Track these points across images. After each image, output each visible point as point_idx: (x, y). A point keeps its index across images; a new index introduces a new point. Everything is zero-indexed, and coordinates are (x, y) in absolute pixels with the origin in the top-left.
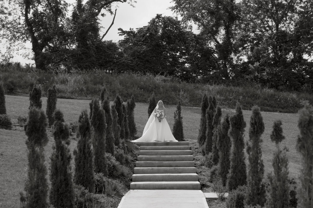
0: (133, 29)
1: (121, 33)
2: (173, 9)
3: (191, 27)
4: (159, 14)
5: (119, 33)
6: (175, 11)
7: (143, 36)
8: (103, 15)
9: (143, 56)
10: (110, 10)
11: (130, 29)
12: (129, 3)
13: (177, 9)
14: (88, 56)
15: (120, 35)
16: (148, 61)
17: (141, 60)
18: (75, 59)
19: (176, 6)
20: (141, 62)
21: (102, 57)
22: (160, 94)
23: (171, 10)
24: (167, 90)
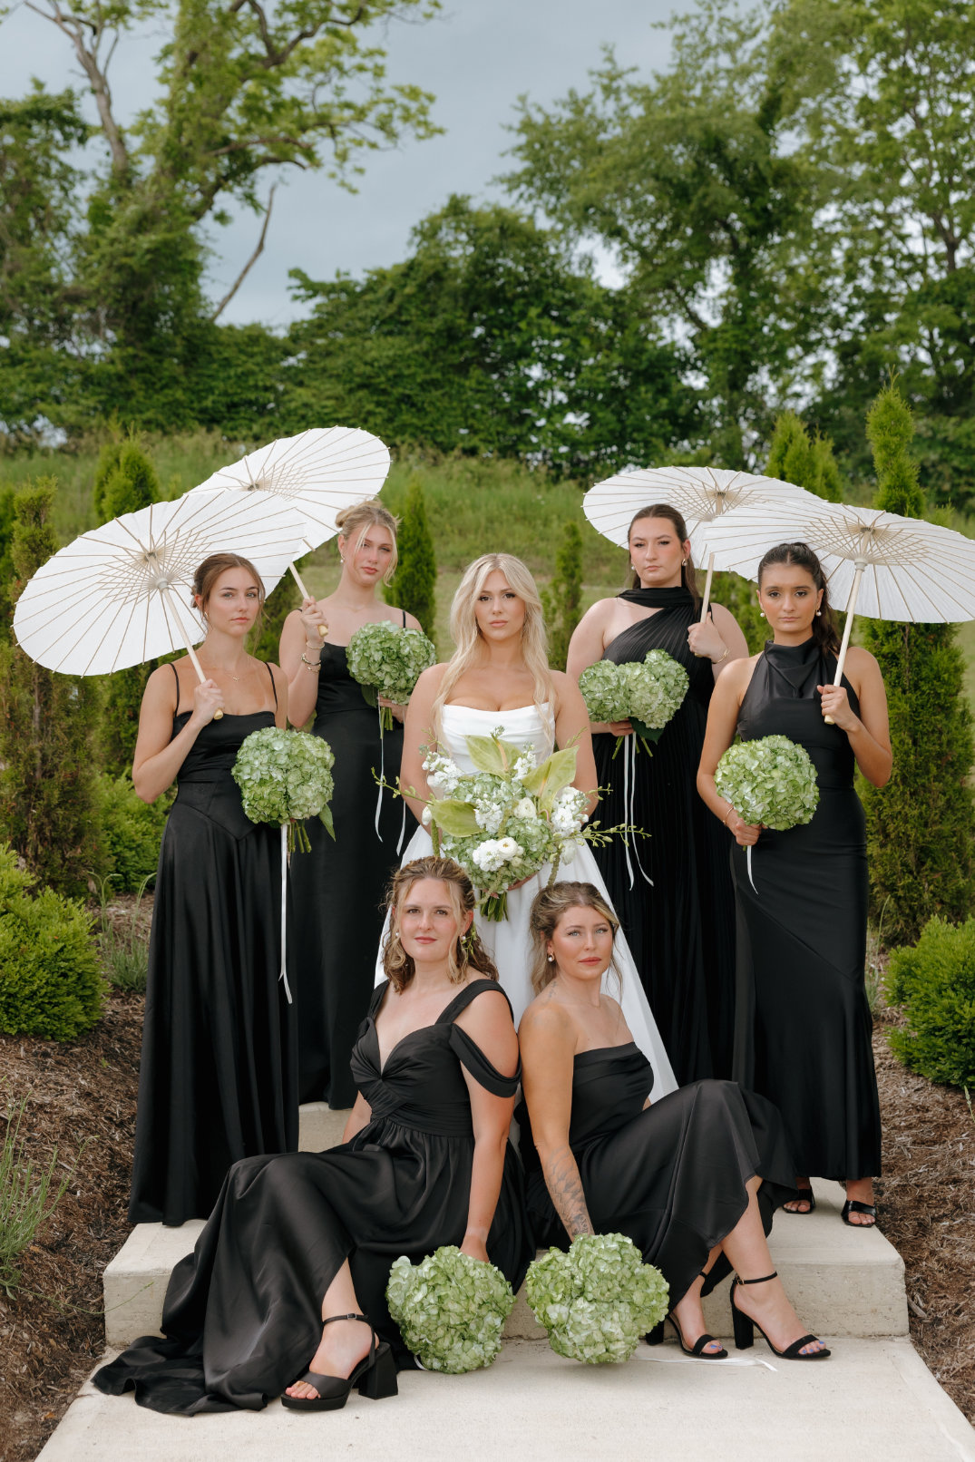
0: (347, 274)
1: (299, 287)
2: (513, 182)
3: (588, 262)
4: (459, 195)
5: (290, 288)
6: (521, 196)
7: (390, 299)
8: (222, 218)
9: (388, 380)
10: (250, 198)
11: (338, 275)
12: (333, 176)
13: (530, 184)
14: (154, 384)
15: (296, 298)
16: (406, 399)
17: (382, 398)
18: (99, 394)
19: (526, 172)
20: (378, 404)
21: (214, 384)
22: (461, 533)
23: (505, 187)
24: (491, 520)
